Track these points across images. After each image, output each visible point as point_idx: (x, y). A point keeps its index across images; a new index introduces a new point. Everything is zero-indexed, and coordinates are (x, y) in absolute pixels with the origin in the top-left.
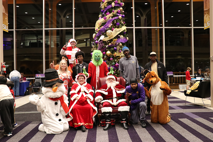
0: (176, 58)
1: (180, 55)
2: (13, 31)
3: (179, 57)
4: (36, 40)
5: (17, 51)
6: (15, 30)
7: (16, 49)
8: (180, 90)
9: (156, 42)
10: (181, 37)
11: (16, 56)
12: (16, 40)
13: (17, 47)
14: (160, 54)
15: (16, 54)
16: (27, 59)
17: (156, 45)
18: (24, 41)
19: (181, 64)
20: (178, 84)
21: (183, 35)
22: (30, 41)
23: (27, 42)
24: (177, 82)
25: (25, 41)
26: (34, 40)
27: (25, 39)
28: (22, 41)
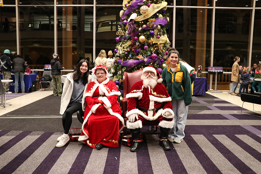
0: (224, 49)
1: (231, 45)
2: (15, 7)
3: (229, 48)
4: (49, 22)
5: (21, 35)
6: (18, 6)
7: (20, 33)
8: (230, 91)
9: (202, 27)
10: (233, 22)
11: (20, 41)
12: (19, 20)
13: (20, 30)
14: (206, 44)
15: (20, 38)
16: (36, 45)
17: (202, 32)
18: (32, 22)
20: (226, 82)
21: (236, 21)
22: (40, 23)
23: (37, 23)
24: (225, 80)
25: (34, 22)
26: (45, 21)
27: (34, 20)
28: (30, 22)
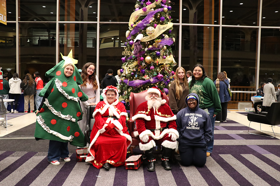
0: (232, 67)
1: (239, 63)
3: (237, 66)
4: (48, 37)
5: (20, 51)
6: (18, 22)
7: (20, 48)
8: (238, 111)
9: (209, 44)
10: (241, 39)
11: (20, 57)
12: (19, 35)
13: (21, 46)
14: (214, 61)
15: (20, 54)
16: (35, 62)
17: (209, 48)
18: (31, 37)
19: (239, 74)
20: (234, 101)
21: (244, 37)
22: (40, 38)
23: (36, 39)
24: (233, 99)
25: (33, 37)
26: (45, 36)
27: (33, 35)
28: (29, 37)
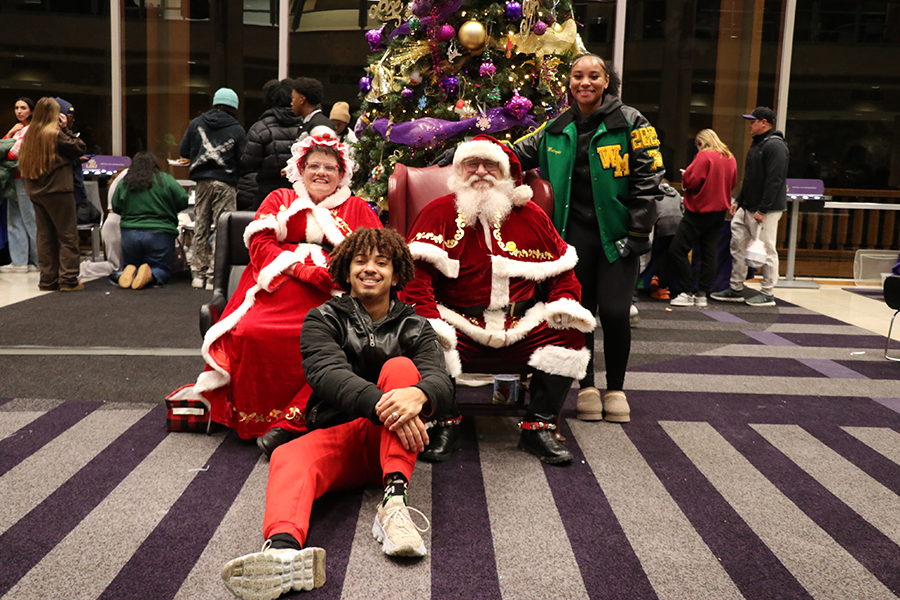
0: (844, 116)
1: (874, 97)
3: (865, 110)
8: (854, 284)
9: (744, 19)
14: (759, 89)
17: (744, 36)
19: (870, 149)
24: (838, 241)
